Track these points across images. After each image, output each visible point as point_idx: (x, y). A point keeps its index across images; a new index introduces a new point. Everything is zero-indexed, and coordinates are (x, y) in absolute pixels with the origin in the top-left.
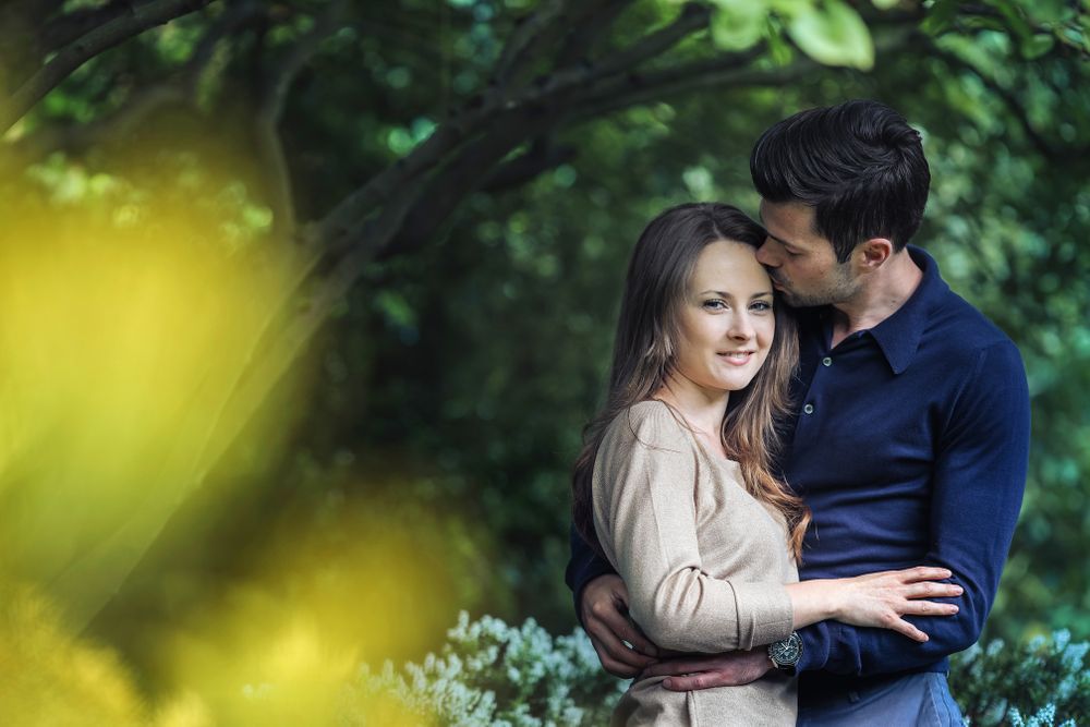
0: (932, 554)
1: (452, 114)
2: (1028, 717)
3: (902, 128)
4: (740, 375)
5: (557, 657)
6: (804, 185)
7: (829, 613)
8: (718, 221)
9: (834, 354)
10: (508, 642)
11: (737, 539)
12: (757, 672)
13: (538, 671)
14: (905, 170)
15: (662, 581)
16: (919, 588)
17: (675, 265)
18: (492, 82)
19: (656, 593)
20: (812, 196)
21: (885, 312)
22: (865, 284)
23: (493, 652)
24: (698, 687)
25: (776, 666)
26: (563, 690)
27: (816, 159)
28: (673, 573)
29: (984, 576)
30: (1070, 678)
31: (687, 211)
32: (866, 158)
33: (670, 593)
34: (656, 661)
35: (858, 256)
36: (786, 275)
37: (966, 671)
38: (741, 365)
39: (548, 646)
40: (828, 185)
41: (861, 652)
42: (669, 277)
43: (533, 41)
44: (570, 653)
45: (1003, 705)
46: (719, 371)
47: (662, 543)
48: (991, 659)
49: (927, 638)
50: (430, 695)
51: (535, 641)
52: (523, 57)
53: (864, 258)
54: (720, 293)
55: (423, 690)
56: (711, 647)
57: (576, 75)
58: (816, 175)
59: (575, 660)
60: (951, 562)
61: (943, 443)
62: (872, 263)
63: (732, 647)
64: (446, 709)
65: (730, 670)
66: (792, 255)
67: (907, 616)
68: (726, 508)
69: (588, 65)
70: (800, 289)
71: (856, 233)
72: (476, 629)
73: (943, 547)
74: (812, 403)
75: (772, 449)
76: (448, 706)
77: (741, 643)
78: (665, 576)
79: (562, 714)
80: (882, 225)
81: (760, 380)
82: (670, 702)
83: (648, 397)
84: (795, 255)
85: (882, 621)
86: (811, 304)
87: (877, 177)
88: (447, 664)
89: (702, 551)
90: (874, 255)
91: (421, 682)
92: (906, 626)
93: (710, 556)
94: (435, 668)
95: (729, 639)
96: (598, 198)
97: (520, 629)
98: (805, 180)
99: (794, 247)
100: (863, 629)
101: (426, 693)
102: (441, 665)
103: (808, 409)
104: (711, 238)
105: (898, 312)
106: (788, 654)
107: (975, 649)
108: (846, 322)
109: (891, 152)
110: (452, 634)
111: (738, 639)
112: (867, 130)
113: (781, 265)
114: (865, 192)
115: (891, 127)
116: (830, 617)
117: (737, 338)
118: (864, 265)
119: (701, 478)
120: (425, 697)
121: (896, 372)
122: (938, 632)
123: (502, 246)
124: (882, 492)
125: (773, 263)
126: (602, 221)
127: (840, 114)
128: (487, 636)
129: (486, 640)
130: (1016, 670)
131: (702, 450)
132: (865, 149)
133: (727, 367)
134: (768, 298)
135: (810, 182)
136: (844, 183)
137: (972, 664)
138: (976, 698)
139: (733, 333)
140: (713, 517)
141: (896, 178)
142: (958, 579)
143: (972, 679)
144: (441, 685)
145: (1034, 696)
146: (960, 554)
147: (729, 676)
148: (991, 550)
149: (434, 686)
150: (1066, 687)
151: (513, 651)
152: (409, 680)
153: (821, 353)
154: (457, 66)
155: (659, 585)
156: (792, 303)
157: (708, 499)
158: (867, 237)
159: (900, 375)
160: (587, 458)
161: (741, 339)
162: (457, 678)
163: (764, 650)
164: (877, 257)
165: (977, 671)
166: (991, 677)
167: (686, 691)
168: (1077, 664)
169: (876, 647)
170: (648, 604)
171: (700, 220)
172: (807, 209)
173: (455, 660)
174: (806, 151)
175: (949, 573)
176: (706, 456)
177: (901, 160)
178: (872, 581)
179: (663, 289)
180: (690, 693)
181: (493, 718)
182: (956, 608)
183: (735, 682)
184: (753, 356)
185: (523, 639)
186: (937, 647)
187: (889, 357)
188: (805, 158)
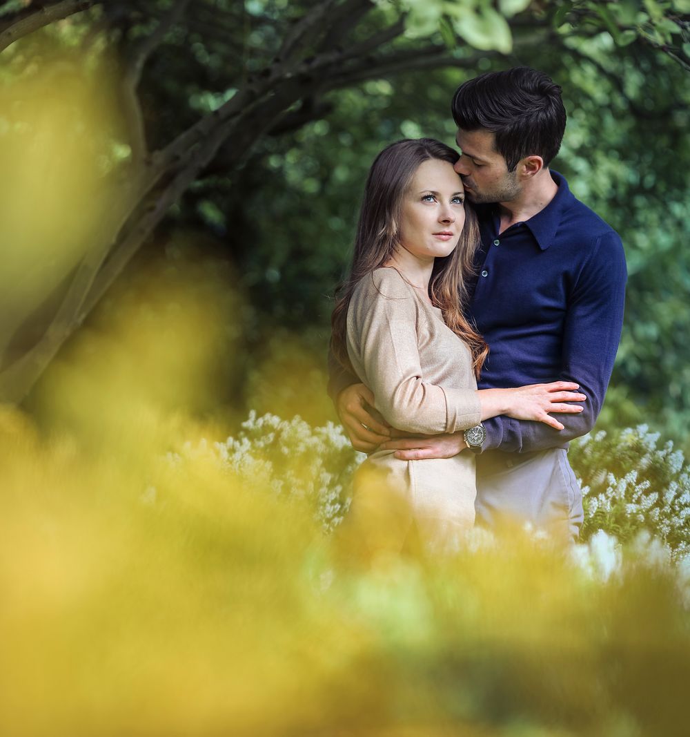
0: (565, 373)
1: (250, 81)
2: (619, 479)
3: (550, 84)
4: (445, 248)
5: (315, 440)
6: (489, 119)
7: (503, 411)
8: (428, 148)
9: (501, 238)
10: (281, 430)
11: (443, 359)
12: (456, 450)
13: (301, 448)
14: (552, 111)
15: (399, 385)
16: (559, 395)
17: (401, 175)
18: (277, 60)
19: (394, 393)
20: (494, 126)
21: (535, 211)
22: (523, 189)
23: (271, 436)
24: (417, 459)
25: (469, 446)
26: (319, 461)
27: (496, 102)
28: (406, 379)
29: (598, 386)
30: (648, 455)
31: (405, 144)
32: (528, 101)
33: (404, 393)
34: (389, 439)
35: (521, 167)
36: (473, 180)
37: (581, 452)
38: (446, 241)
39: (308, 432)
40: (502, 119)
41: (523, 437)
42: (396, 183)
43: (304, 34)
44: (324, 437)
45: (604, 473)
46: (432, 245)
47: (397, 361)
48: (597, 442)
49: (563, 427)
50: (231, 462)
51: (300, 429)
52: (297, 44)
53: (524, 168)
54: (432, 192)
55: (226, 459)
56: (429, 430)
57: (332, 57)
58: (496, 113)
59: (327, 442)
60: (577, 378)
61: (573, 299)
62: (530, 173)
63: (442, 430)
64: (241, 471)
65: (440, 447)
66: (479, 166)
67: (551, 413)
68: (435, 339)
69: (340, 50)
70: (483, 191)
71: (520, 151)
72: (261, 421)
73: (572, 368)
74: (487, 269)
75: (463, 299)
76: (242, 469)
77: (448, 427)
78: (401, 382)
79: (318, 476)
80: (538, 147)
81: (455, 253)
82: (397, 466)
83: (381, 265)
84: (480, 166)
85: (536, 417)
86: (488, 201)
87: (536, 114)
88: (241, 444)
89: (422, 365)
90: (531, 168)
91: (225, 454)
92: (551, 420)
93: (427, 369)
94: (233, 446)
95: (441, 424)
96: (345, 140)
97: (290, 422)
98: (489, 116)
99: (480, 160)
100: (524, 422)
101: (228, 460)
102: (237, 444)
103: (484, 274)
104: (425, 158)
105: (544, 210)
106: (476, 438)
107: (587, 437)
108: (511, 215)
109: (544, 99)
110: (245, 424)
111: (446, 424)
112: (529, 85)
113: (470, 175)
114: (527, 125)
115: (543, 83)
116: (503, 413)
117: (445, 221)
118: (524, 174)
119: (419, 319)
120: (228, 463)
121: (542, 248)
122: (570, 423)
123: (280, 172)
124: (531, 330)
125: (465, 173)
126: (348, 156)
127: (510, 74)
128: (268, 426)
129: (267, 429)
130: (613, 450)
131: (420, 300)
132: (528, 96)
133: (437, 241)
134: (462, 196)
135: (493, 117)
136: (514, 118)
137: (584, 447)
138: (588, 468)
140: (427, 344)
141: (547, 116)
142: (582, 389)
143: (585, 456)
144: (237, 456)
145: (624, 466)
146: (583, 372)
147: (437, 452)
148: (602, 370)
149: (234, 456)
150: (645, 462)
151: (285, 435)
152: (218, 453)
153: (492, 237)
154: (253, 52)
155: (397, 388)
156: (475, 200)
157: (425, 330)
158: (528, 154)
159: (544, 251)
160: (342, 305)
161: (447, 223)
162: (248, 451)
163: (462, 433)
164: (533, 168)
165: (588, 451)
166: (597, 455)
167: (408, 460)
168: (652, 446)
169: (532, 434)
170: (389, 400)
171: (416, 147)
172: (490, 135)
173: (245, 440)
174: (489, 96)
175: (577, 386)
176: (423, 304)
177: (550, 104)
178: (529, 390)
179: (393, 191)
180: (410, 461)
181: (272, 478)
182: (582, 408)
183: (441, 456)
184: (453, 237)
185: (292, 428)
186: (568, 433)
187: (538, 238)
188: (489, 102)
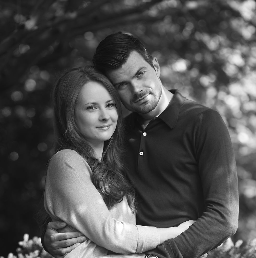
38: (107, 130)
46: (98, 134)
54: (93, 103)
77: (138, 250)
103: (141, 153)
111: (137, 247)
128: (36, 245)
134: (113, 102)
139: (101, 118)
161: (104, 120)
184: (111, 127)
